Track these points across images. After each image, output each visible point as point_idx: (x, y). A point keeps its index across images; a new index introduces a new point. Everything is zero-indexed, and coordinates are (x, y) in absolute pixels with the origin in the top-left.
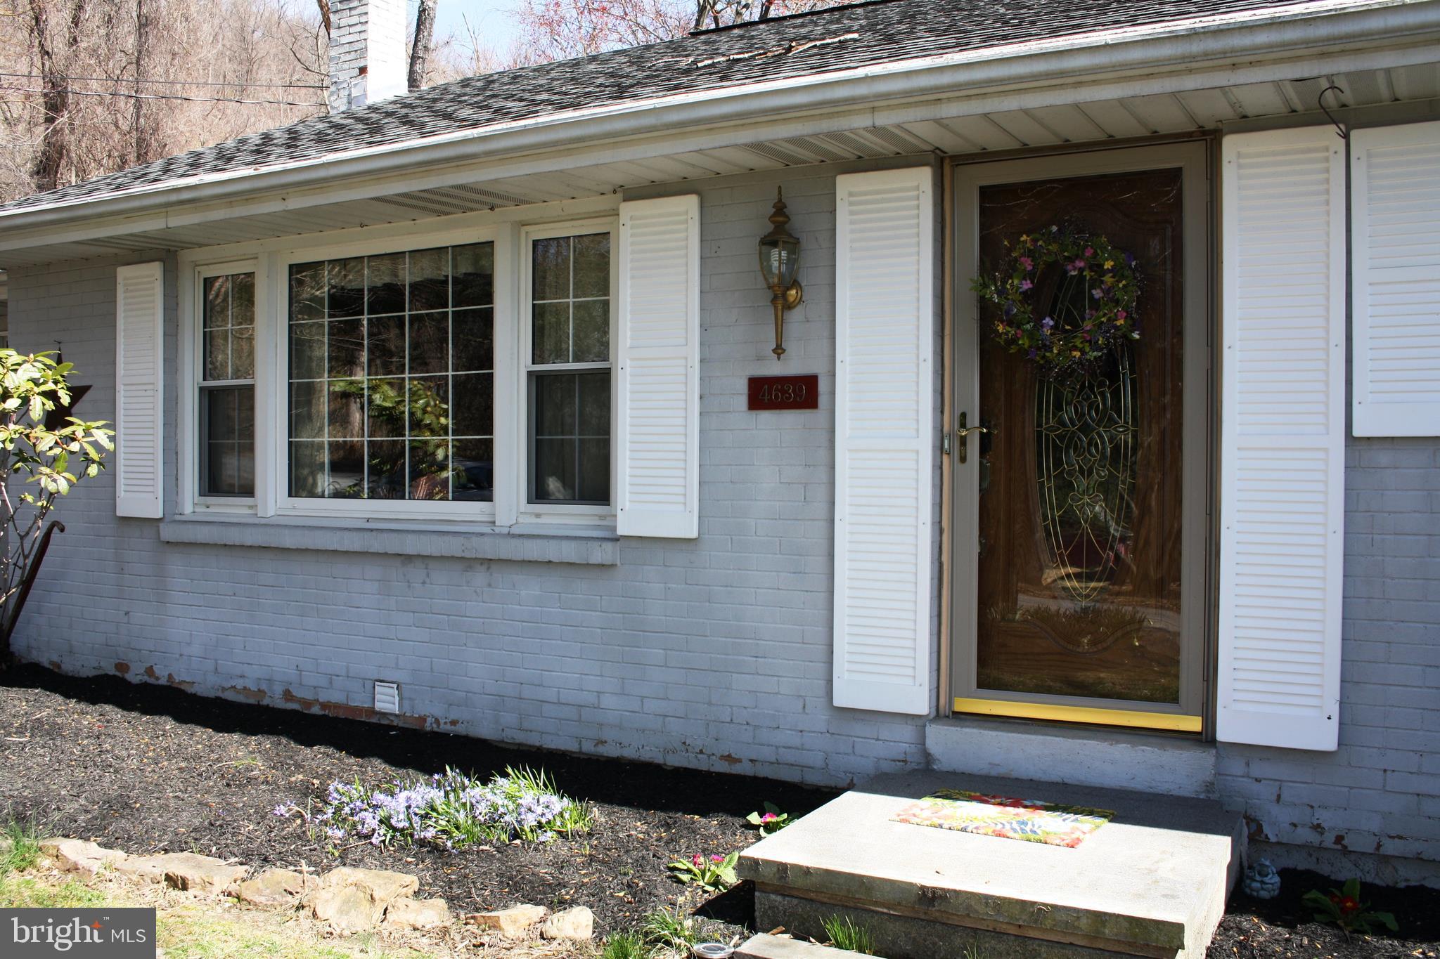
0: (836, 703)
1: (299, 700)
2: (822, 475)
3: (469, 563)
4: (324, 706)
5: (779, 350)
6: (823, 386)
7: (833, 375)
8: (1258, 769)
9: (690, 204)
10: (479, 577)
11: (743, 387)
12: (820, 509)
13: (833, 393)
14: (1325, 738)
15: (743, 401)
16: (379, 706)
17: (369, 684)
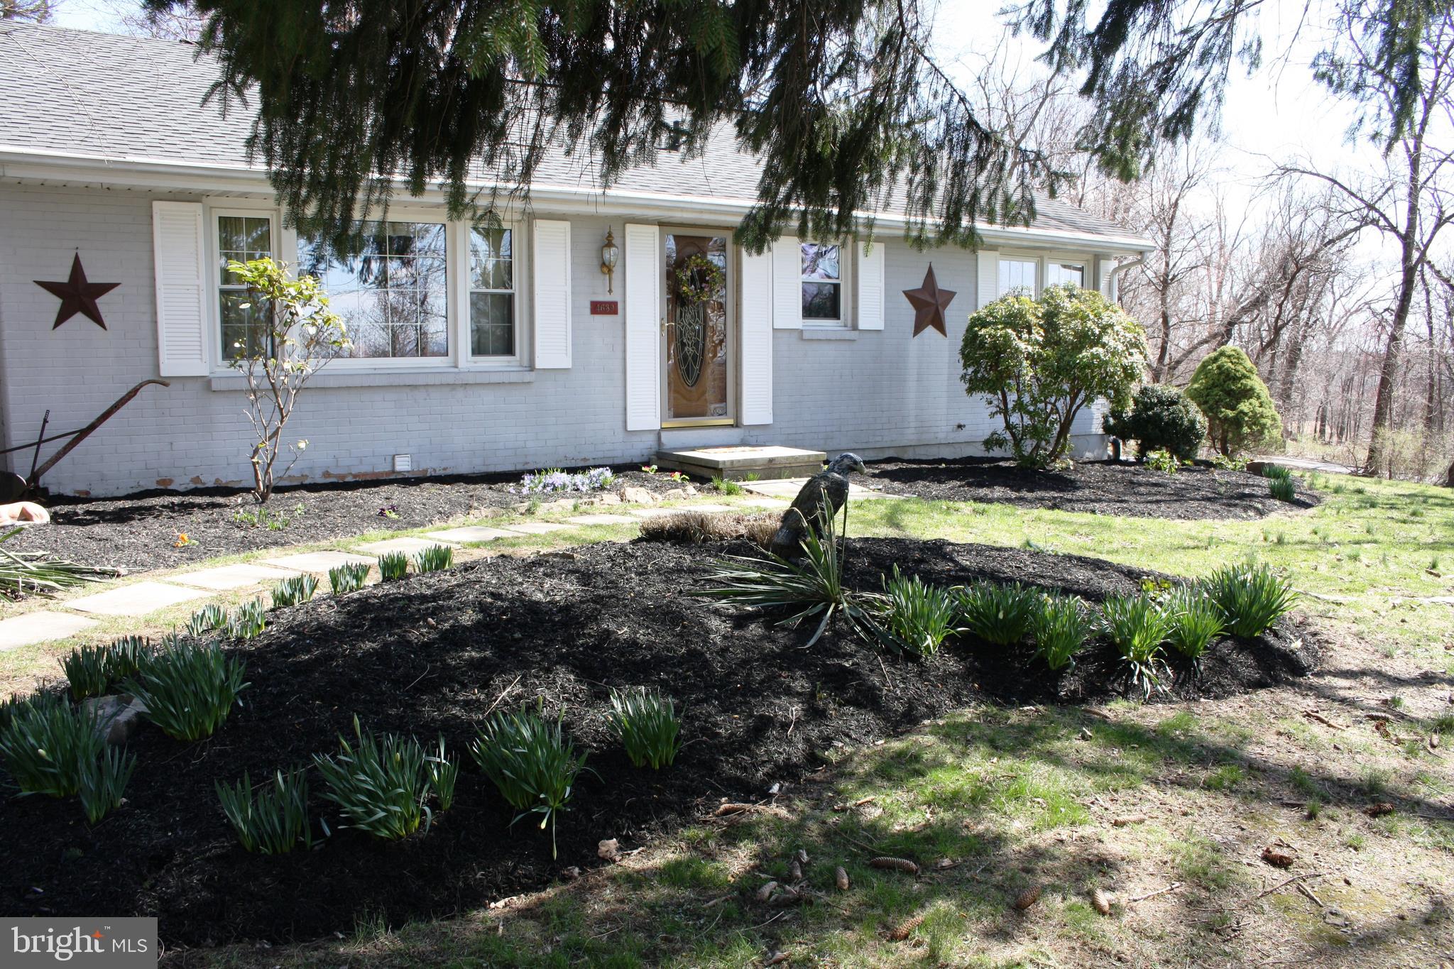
0: (629, 428)
1: (335, 476)
2: (620, 341)
3: (453, 386)
4: (355, 476)
5: (610, 291)
6: (620, 307)
7: (624, 302)
8: (752, 433)
9: (567, 225)
10: (460, 393)
11: (588, 305)
12: (619, 354)
13: (624, 309)
14: (769, 420)
15: (588, 310)
16: (398, 468)
17: (389, 459)
